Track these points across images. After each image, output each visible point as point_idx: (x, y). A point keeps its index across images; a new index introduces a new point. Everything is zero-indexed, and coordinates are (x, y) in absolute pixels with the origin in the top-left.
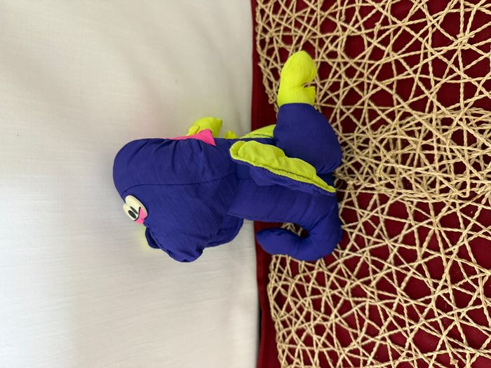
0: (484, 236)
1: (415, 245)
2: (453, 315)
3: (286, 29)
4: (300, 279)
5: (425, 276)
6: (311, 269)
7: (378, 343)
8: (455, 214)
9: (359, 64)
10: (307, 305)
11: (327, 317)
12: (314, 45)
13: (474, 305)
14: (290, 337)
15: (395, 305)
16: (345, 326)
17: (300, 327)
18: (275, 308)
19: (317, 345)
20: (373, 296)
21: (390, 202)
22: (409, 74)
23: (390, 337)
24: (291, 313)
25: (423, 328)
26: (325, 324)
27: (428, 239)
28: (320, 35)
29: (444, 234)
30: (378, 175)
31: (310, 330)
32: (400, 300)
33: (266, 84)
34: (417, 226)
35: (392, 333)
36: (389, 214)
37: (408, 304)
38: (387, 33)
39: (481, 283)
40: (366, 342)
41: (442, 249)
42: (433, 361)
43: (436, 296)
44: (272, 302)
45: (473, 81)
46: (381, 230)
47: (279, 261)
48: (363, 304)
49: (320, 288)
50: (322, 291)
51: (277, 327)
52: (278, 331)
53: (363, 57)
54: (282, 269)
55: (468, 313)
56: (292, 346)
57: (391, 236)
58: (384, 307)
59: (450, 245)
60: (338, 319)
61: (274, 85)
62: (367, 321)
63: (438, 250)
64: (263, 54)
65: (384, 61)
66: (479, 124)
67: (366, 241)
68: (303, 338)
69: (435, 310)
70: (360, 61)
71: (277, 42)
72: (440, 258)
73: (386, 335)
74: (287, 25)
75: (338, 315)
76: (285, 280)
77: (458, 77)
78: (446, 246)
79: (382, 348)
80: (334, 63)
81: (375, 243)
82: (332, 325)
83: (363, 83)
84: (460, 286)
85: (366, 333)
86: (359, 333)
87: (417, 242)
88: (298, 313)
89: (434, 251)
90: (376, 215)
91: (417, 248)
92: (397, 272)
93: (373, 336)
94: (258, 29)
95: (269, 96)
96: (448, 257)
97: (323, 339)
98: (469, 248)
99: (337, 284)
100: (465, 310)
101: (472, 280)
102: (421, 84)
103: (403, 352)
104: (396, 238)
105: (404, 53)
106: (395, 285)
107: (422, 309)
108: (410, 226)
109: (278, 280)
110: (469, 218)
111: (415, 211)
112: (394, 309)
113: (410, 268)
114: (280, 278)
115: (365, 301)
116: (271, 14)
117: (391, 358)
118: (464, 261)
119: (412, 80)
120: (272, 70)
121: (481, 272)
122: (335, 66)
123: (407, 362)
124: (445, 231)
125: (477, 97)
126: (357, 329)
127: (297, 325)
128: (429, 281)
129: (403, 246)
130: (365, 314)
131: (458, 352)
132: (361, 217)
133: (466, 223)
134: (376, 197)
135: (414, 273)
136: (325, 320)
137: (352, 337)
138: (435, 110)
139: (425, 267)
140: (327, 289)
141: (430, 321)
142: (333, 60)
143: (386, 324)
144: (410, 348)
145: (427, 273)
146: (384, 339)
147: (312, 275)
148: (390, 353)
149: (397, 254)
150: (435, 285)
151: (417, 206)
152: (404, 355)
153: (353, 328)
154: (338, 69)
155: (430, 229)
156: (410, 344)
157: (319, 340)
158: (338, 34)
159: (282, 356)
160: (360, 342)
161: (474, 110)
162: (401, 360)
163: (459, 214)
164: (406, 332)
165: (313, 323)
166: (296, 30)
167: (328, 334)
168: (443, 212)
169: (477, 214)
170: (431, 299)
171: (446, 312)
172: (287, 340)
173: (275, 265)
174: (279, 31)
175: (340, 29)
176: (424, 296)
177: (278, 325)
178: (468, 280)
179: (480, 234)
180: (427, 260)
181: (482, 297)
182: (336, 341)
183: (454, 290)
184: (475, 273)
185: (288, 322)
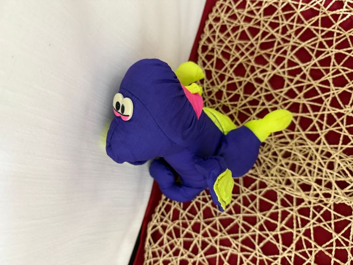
0: (323, 226)
1: (277, 221)
3: (227, 47)
4: (179, 224)
5: (278, 242)
6: (190, 218)
8: (309, 208)
10: (178, 243)
11: (193, 255)
12: (246, 68)
15: (251, 257)
16: (205, 263)
17: (168, 259)
18: (149, 241)
20: (236, 247)
21: (268, 189)
22: (310, 116)
24: (162, 247)
26: (189, 260)
27: (287, 219)
28: (253, 63)
29: (299, 219)
31: (175, 262)
32: (256, 254)
34: (282, 209)
37: (261, 258)
38: (302, 84)
39: (314, 254)
41: (295, 228)
43: (282, 256)
44: (149, 236)
46: (255, 205)
47: (165, 206)
48: (226, 251)
49: (193, 234)
50: (194, 236)
51: (146, 256)
52: (146, 259)
53: (281, 92)
54: (165, 213)
57: (261, 210)
58: (242, 256)
59: (300, 226)
60: (202, 258)
63: (292, 227)
65: (296, 100)
67: (242, 209)
70: (278, 93)
71: (217, 53)
72: (292, 234)
74: (229, 45)
75: (203, 255)
76: (166, 222)
78: (298, 227)
81: (248, 212)
82: (195, 261)
84: (300, 253)
87: (279, 219)
88: (169, 248)
89: (289, 227)
90: (255, 194)
91: (278, 223)
92: (260, 236)
94: (203, 37)
96: (297, 234)
98: (312, 231)
99: (209, 234)
101: (308, 251)
104: (264, 213)
106: (256, 244)
107: (270, 263)
108: (277, 208)
109: (159, 220)
110: (316, 213)
111: (282, 199)
112: (250, 259)
113: (269, 234)
114: (162, 220)
115: (228, 250)
116: (217, 31)
118: (307, 238)
121: (315, 247)
122: (258, 89)
124: (300, 217)
127: (165, 257)
128: (280, 246)
129: (269, 219)
130: (225, 258)
132: (243, 192)
133: (314, 215)
134: (257, 182)
135: (271, 239)
136: (190, 257)
138: (322, 144)
139: (280, 237)
140: (200, 235)
142: (258, 85)
145: (280, 241)
147: (190, 223)
149: (263, 224)
150: (284, 250)
151: (285, 196)
154: (260, 92)
155: (290, 213)
158: (267, 69)
163: (312, 209)
165: (179, 258)
166: (235, 52)
168: (302, 205)
169: (322, 212)
170: (278, 257)
173: (160, 209)
174: (221, 46)
175: (270, 67)
176: (274, 255)
178: (306, 250)
179: (321, 225)
180: (283, 232)
181: (312, 263)
183: (296, 255)
184: (311, 247)
185: (158, 254)
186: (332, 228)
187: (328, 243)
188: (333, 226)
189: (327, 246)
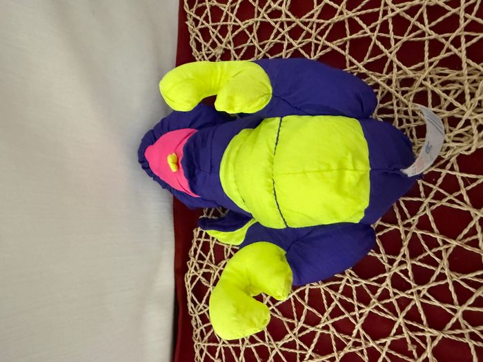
0: (448, 205)
2: (412, 294)
5: (379, 252)
7: (320, 331)
9: (306, 24)
13: (437, 280)
15: (341, 288)
16: (279, 316)
18: (193, 301)
19: (243, 341)
22: (365, 33)
23: (334, 324)
25: (376, 312)
29: (402, 205)
32: (348, 281)
33: (193, 46)
35: (337, 319)
37: (357, 285)
39: (445, 256)
40: (304, 333)
41: (399, 221)
42: (386, 349)
43: (392, 273)
44: (190, 294)
45: (440, 38)
47: (200, 246)
48: (302, 288)
51: (193, 323)
52: (195, 328)
53: (312, 16)
54: (204, 255)
55: (429, 291)
56: (211, 344)
58: (327, 289)
59: (408, 216)
60: (271, 308)
61: (203, 46)
62: (306, 307)
63: (396, 223)
64: (191, 13)
65: (336, 18)
66: (443, 84)
69: (391, 290)
70: (308, 20)
72: (397, 231)
73: (330, 323)
75: (271, 303)
76: (208, 267)
77: (423, 34)
78: (404, 218)
79: (325, 339)
80: (276, 23)
83: (310, 44)
84: (420, 261)
85: (305, 322)
86: (296, 324)
89: (390, 223)
93: (313, 325)
96: (407, 229)
98: (431, 218)
100: (427, 287)
101: (434, 253)
102: (379, 43)
103: (349, 341)
105: (359, 11)
107: (374, 290)
109: (198, 268)
110: (431, 185)
112: (340, 291)
114: (201, 266)
117: (335, 348)
118: (425, 232)
119: (369, 39)
120: (201, 30)
121: (445, 243)
122: (277, 26)
123: (354, 353)
124: (404, 201)
125: (443, 55)
126: (294, 319)
128: (383, 257)
130: (304, 300)
131: (416, 336)
137: (288, 329)
138: (395, 70)
139: (379, 242)
141: (384, 302)
142: (275, 20)
143: (329, 310)
144: (358, 336)
145: (381, 249)
146: (327, 328)
148: (334, 343)
150: (391, 262)
152: (350, 344)
153: (288, 318)
154: (281, 30)
156: (358, 331)
159: (199, 358)
160: (297, 334)
161: (439, 70)
162: (346, 350)
163: (420, 183)
164: (354, 317)
169: (440, 181)
170: (386, 277)
171: (403, 291)
172: (206, 338)
173: (196, 250)
176: (377, 275)
177: (196, 321)
178: (430, 253)
179: (444, 202)
180: (381, 233)
181: (447, 272)
182: (267, 335)
183: (413, 265)
184: (438, 245)
187: (466, 231)
188: (466, 198)
189: (465, 237)
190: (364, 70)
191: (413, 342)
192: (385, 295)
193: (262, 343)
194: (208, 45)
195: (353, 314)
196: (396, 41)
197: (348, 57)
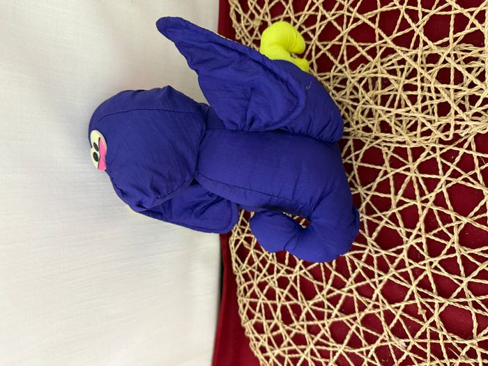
0: (463, 183)
1: (390, 193)
2: (424, 265)
5: (398, 226)
7: (344, 295)
8: (434, 159)
10: (270, 258)
11: (292, 269)
13: (447, 254)
14: (251, 291)
15: (364, 256)
16: (310, 278)
17: (263, 280)
18: (236, 261)
19: (280, 298)
21: (365, 148)
22: (395, 5)
23: (358, 289)
24: (253, 266)
26: (288, 276)
27: (404, 186)
29: (421, 182)
30: (355, 118)
31: (273, 283)
32: (370, 251)
33: (233, 17)
34: (393, 173)
35: (359, 284)
36: (362, 161)
37: (378, 255)
39: (456, 231)
40: (332, 295)
41: (418, 197)
42: (400, 312)
43: (408, 245)
44: (234, 255)
45: (465, 12)
46: (354, 177)
47: (242, 213)
51: (238, 281)
52: (239, 285)
54: (245, 221)
55: (441, 262)
56: (253, 300)
57: (363, 184)
58: (352, 258)
59: (426, 192)
60: (303, 271)
61: (242, 18)
62: (334, 273)
63: (414, 198)
66: (467, 61)
68: (265, 291)
69: (407, 260)
72: (415, 206)
73: (353, 287)
75: (303, 267)
76: (249, 232)
77: (449, 8)
78: (422, 194)
79: (349, 301)
82: (296, 278)
83: (343, 16)
84: (435, 235)
85: (332, 285)
86: (324, 286)
87: (392, 189)
88: (261, 265)
89: (410, 199)
90: (349, 162)
91: (391, 196)
92: (369, 222)
93: (339, 288)
95: (237, 31)
96: (424, 205)
97: (286, 292)
98: (446, 195)
100: (438, 259)
101: (447, 228)
102: (407, 17)
103: (369, 303)
104: (369, 186)
106: (366, 235)
107: (392, 259)
108: (386, 173)
109: (241, 233)
110: (449, 164)
111: (392, 157)
112: (363, 260)
113: (383, 217)
114: (243, 231)
117: (357, 310)
118: (440, 209)
119: (398, 11)
120: (240, 2)
121: (457, 219)
123: (374, 314)
124: (423, 178)
125: (468, 30)
126: (322, 281)
127: (259, 278)
128: (402, 230)
129: (377, 194)
130: (332, 266)
131: (426, 302)
133: (446, 168)
134: (350, 143)
135: (387, 223)
136: (289, 272)
137: (317, 290)
138: (421, 45)
139: (398, 216)
141: (400, 271)
143: (354, 276)
144: (377, 300)
145: (401, 223)
146: (351, 291)
148: (356, 305)
149: (370, 202)
150: (409, 235)
151: (394, 152)
152: (370, 306)
153: (318, 281)
155: (407, 176)
156: (378, 296)
157: (282, 293)
159: (242, 311)
160: (325, 294)
161: (463, 46)
162: (367, 311)
163: (439, 160)
164: (374, 283)
165: (276, 276)
167: (292, 287)
168: (422, 158)
169: (458, 159)
170: (403, 249)
171: (417, 261)
172: (249, 294)
176: (395, 246)
177: (239, 279)
178: (443, 228)
179: (459, 180)
180: (401, 208)
181: (456, 246)
182: (299, 294)
183: (428, 239)
184: (451, 221)
185: (250, 276)
186: (479, 182)
187: (477, 209)
188: (480, 178)
189: (476, 214)
190: (392, 45)
191: (424, 307)
192: (402, 264)
193: (295, 301)
194: (247, 16)
195: (373, 280)
196: (424, 14)
197: (378, 31)
